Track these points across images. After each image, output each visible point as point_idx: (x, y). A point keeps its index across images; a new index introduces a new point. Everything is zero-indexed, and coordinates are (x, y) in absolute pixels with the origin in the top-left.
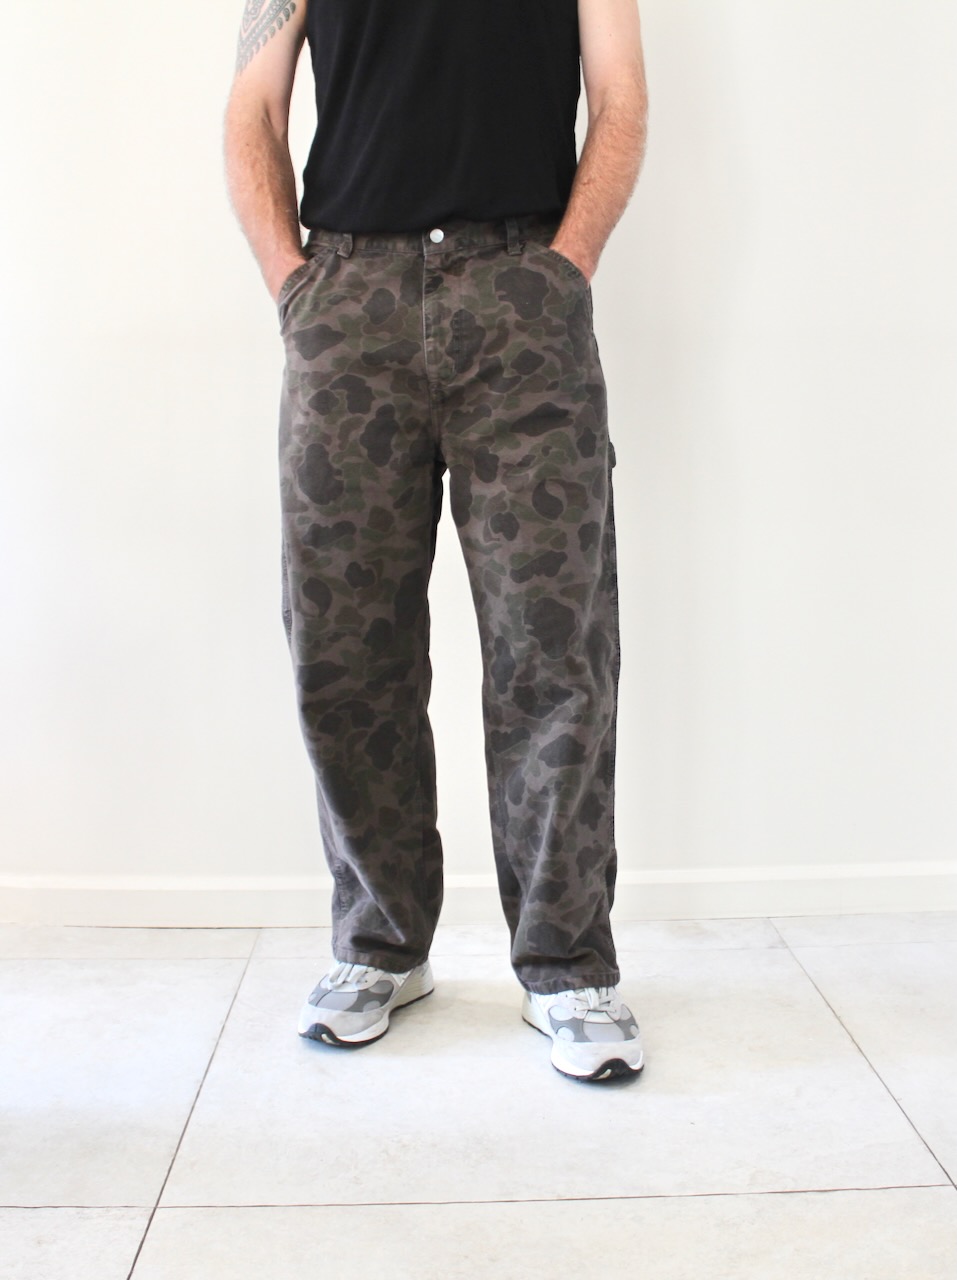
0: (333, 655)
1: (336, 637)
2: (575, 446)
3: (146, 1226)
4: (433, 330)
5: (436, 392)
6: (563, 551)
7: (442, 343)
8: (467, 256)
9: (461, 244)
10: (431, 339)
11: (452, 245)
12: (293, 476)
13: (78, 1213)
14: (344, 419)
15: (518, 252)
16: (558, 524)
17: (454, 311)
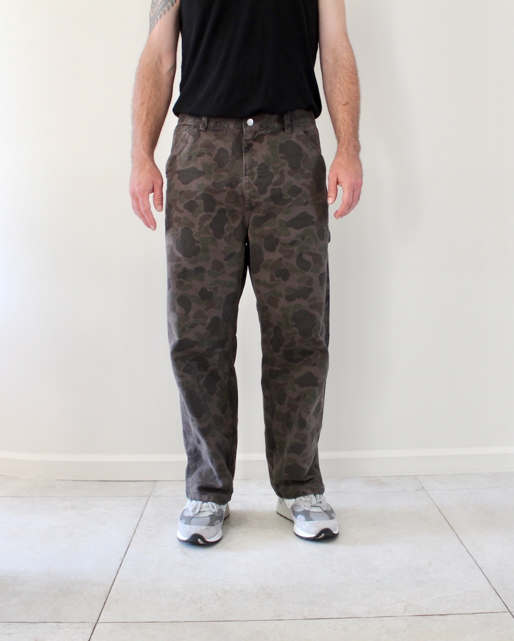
0: (191, 336)
1: (193, 326)
2: (316, 235)
3: (91, 632)
4: (248, 172)
5: (248, 204)
6: (311, 287)
7: (252, 179)
8: (265, 133)
9: (262, 127)
10: (247, 177)
11: (258, 127)
12: (173, 243)
13: (57, 626)
14: (202, 215)
15: (290, 132)
16: (309, 274)
17: (259, 163)
